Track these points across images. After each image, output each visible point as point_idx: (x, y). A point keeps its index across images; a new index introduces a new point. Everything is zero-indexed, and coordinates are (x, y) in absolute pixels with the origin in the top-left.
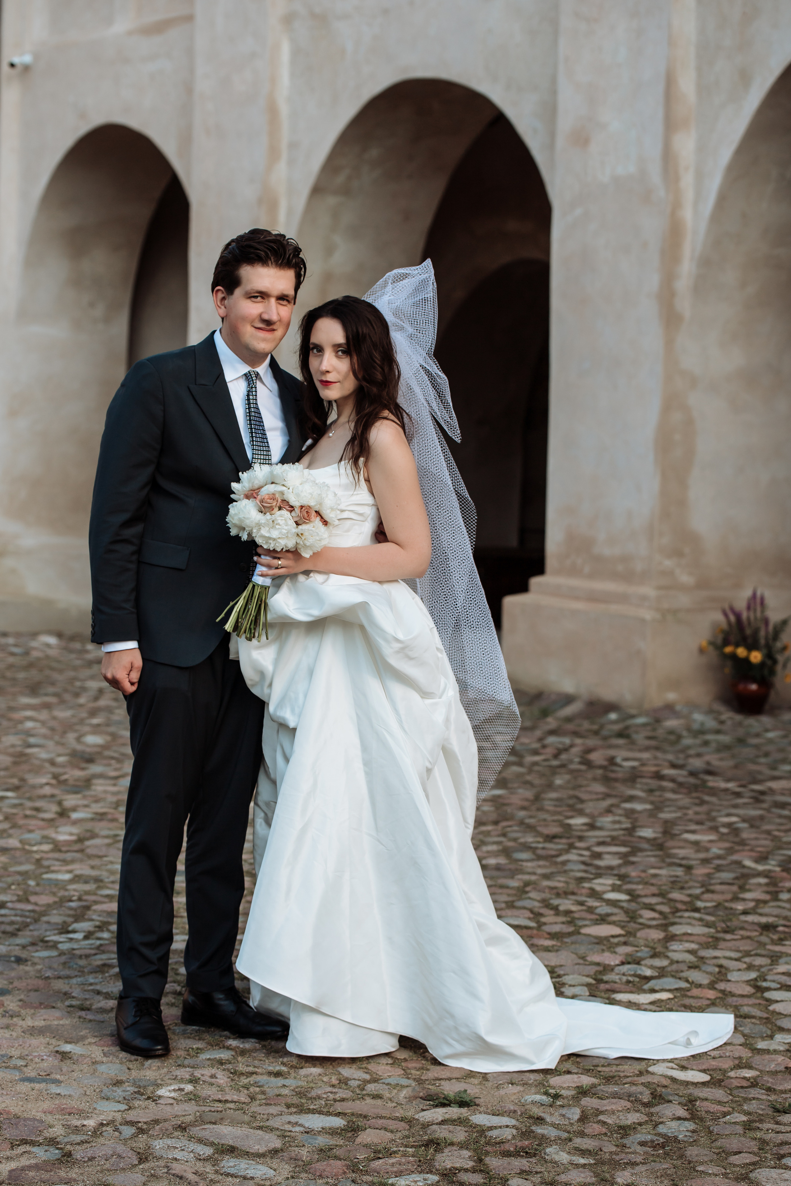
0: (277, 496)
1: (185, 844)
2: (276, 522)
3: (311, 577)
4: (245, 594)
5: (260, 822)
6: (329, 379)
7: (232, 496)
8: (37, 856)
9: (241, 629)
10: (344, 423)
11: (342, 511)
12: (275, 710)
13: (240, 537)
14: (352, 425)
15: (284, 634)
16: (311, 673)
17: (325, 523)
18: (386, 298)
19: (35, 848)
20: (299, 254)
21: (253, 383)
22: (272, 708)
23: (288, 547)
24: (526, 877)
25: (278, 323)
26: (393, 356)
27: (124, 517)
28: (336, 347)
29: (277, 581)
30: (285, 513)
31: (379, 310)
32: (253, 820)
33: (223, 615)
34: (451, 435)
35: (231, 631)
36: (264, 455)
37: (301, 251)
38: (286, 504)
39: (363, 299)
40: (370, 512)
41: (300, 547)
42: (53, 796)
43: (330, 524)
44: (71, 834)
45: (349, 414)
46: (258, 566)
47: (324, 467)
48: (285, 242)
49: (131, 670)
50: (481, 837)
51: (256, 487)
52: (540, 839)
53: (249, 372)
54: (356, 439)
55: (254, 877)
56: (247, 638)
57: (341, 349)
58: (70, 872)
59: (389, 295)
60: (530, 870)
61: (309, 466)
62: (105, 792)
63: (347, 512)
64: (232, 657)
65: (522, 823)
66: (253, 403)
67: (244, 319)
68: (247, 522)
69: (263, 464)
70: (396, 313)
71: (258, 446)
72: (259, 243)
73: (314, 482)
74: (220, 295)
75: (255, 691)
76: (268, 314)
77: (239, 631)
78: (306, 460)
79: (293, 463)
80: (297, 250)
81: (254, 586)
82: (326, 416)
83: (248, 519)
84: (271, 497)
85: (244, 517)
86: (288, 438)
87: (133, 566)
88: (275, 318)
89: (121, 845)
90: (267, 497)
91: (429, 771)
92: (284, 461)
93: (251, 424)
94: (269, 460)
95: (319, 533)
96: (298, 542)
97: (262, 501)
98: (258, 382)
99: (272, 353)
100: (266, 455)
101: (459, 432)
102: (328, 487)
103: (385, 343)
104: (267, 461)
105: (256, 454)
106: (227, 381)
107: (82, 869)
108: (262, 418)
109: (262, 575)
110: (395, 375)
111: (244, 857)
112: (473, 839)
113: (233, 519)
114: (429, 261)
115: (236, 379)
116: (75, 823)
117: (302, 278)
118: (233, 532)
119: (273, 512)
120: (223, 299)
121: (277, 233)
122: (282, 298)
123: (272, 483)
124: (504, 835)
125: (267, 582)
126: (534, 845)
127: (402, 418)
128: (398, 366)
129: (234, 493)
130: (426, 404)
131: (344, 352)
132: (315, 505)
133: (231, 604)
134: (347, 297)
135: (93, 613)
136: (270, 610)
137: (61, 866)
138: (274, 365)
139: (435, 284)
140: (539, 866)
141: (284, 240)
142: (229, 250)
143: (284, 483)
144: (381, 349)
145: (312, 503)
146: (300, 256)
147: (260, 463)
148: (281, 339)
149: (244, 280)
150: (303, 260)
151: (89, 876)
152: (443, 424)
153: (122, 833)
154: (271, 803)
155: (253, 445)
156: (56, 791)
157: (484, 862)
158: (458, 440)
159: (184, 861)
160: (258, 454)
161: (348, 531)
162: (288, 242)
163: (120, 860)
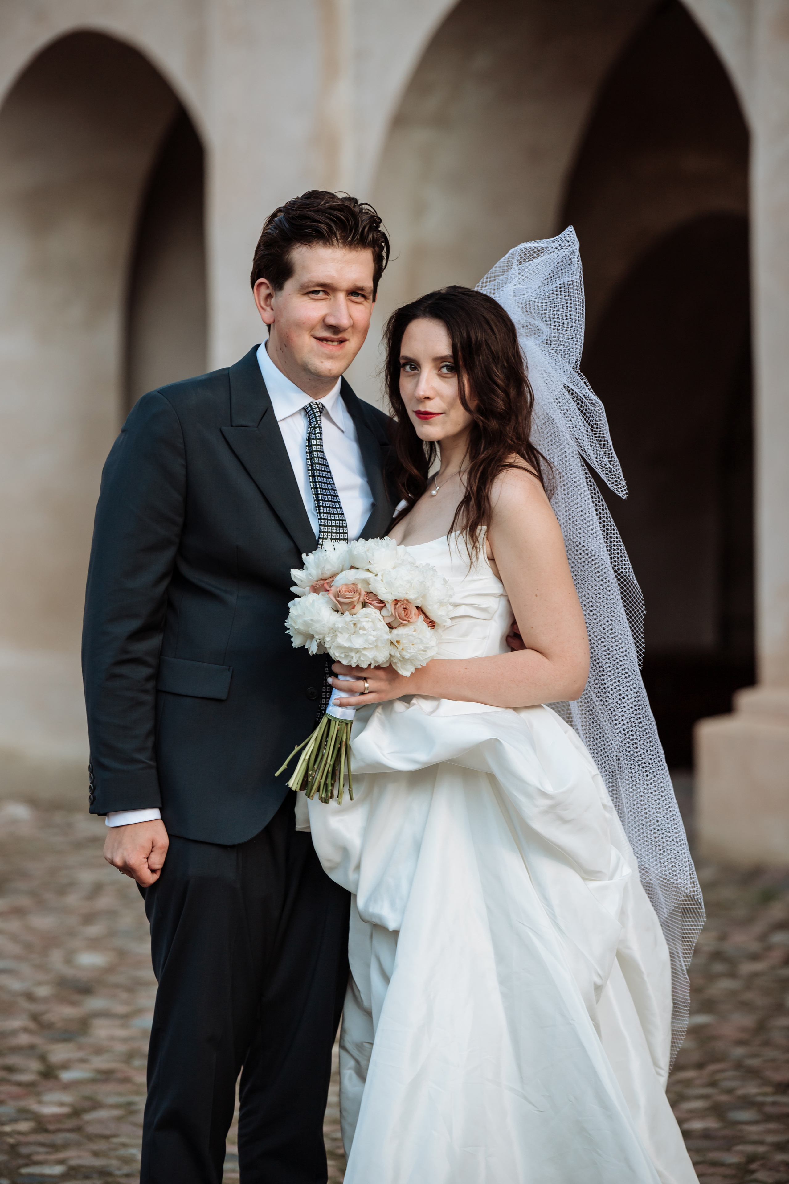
0: (360, 586)
1: (236, 1114)
2: (359, 625)
3: (414, 704)
4: (317, 733)
5: (348, 1075)
6: (429, 409)
7: (293, 589)
8: (11, 1141)
9: (313, 786)
10: (453, 476)
11: (456, 605)
12: (367, 904)
13: (307, 650)
14: (465, 477)
15: (376, 791)
16: (418, 847)
17: (432, 624)
18: (510, 288)
19: (7, 1129)
20: (378, 226)
21: (317, 421)
22: (361, 902)
23: (378, 662)
24: (750, 1149)
25: (349, 330)
26: (523, 373)
27: (134, 624)
28: (439, 361)
29: (363, 713)
30: (372, 611)
31: (502, 305)
32: (339, 1073)
33: (284, 766)
34: (612, 488)
35: (298, 790)
36: (336, 526)
37: (381, 221)
38: (373, 598)
39: (476, 289)
40: (497, 606)
41: (395, 661)
42: (32, 1047)
43: (439, 625)
44: (62, 1104)
45: (461, 461)
46: (335, 691)
47: (427, 541)
48: (357, 209)
49: (152, 851)
50: (678, 1088)
51: (328, 574)
52: (768, 1089)
53: (310, 404)
54: (471, 499)
55: (343, 1158)
56: (321, 799)
57: (446, 363)
58: (61, 1162)
59: (513, 282)
60: (756, 1138)
61: (404, 540)
62: (112, 1038)
63: (463, 607)
64: (299, 827)
65: (739, 1065)
66: (317, 451)
67: (299, 325)
68: (317, 627)
69: (336, 539)
70: (526, 308)
71: (327, 513)
72: (318, 211)
73: (414, 564)
74: (264, 291)
75: (336, 877)
76: (334, 316)
77: (309, 789)
78: (399, 530)
79: (382, 538)
80: (375, 221)
81: (329, 721)
82: (425, 466)
83: (318, 621)
84: (351, 588)
85: (312, 620)
86: (371, 500)
87: (149, 698)
88: (345, 322)
89: (140, 1118)
90: (344, 589)
91: (598, 989)
92: (366, 534)
93: (315, 482)
94: (344, 533)
95: (423, 639)
96: (393, 654)
97: (337, 595)
98: (323, 418)
99: (343, 375)
100: (340, 527)
101: (624, 483)
102: (435, 571)
103: (510, 354)
104: (341, 535)
105: (324, 526)
106: (278, 419)
107: (79, 1157)
108: (330, 472)
109: (341, 705)
110: (526, 402)
111: (326, 1129)
112: (668, 1092)
113: (295, 623)
114: (570, 231)
115: (291, 416)
116: (67, 1087)
117: (384, 262)
118: (297, 643)
119: (354, 611)
120: (269, 296)
121: (344, 195)
122: (355, 292)
123: (352, 568)
124: (713, 1084)
125: (349, 714)
126: (760, 1099)
127: (538, 464)
128: (528, 387)
129: (295, 584)
130: (573, 443)
131: (450, 369)
132: (416, 599)
133: (297, 749)
134: (454, 289)
135: (92, 770)
136: (354, 756)
137: (48, 1153)
138: (347, 393)
139: (580, 263)
140: (769, 1132)
141: (354, 206)
142: (274, 224)
143: (369, 567)
144: (505, 364)
145: (411, 596)
146: (379, 229)
147: (332, 539)
148: (355, 354)
149: (298, 269)
150: (384, 235)
151: (92, 1168)
152: (599, 471)
153: (141, 1101)
154: (366, 1045)
155: (320, 513)
156: (37, 1040)
157: (686, 1126)
158: (623, 495)
159: (236, 1140)
160: (328, 526)
161: (465, 635)
162: (362, 209)
163: (140, 1141)
